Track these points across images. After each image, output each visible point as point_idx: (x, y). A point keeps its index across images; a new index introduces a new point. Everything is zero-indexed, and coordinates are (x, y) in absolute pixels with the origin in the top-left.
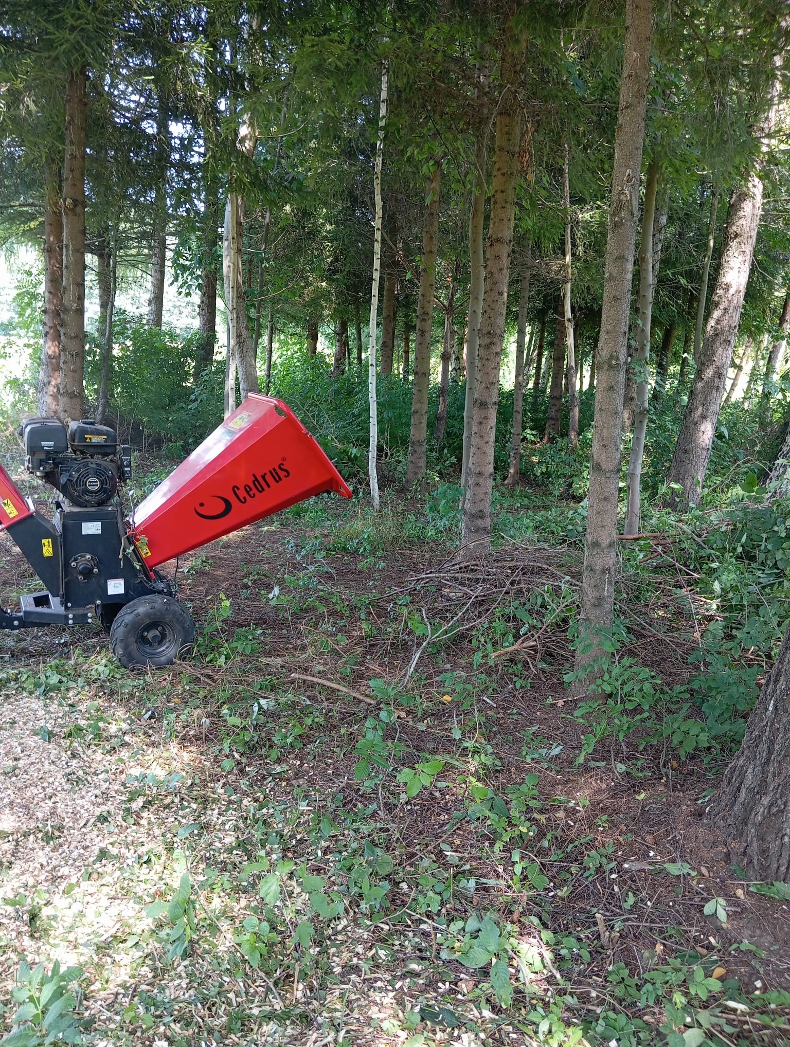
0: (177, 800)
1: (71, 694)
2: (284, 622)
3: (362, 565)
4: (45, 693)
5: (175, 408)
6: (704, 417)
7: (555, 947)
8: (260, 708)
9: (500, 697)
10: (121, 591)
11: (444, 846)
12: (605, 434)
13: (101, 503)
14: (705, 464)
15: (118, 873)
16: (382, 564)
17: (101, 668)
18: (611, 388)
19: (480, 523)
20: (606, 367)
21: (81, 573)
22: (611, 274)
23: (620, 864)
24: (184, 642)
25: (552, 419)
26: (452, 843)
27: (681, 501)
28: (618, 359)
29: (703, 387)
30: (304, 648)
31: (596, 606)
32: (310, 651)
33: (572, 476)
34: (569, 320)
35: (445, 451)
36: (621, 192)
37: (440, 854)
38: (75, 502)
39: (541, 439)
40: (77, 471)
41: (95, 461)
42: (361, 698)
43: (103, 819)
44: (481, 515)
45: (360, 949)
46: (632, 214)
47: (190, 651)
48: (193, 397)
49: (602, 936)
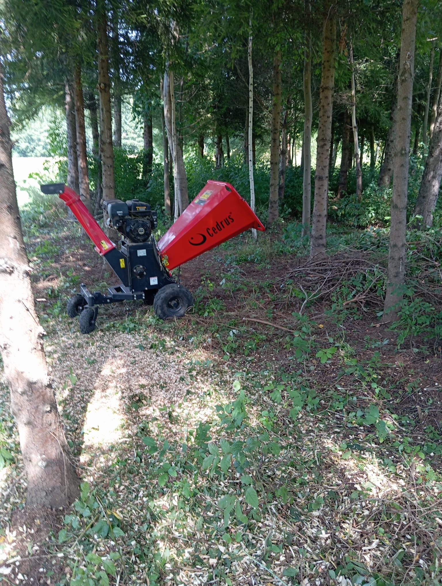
0: (209, 372)
1: (141, 332)
2: (229, 297)
3: (258, 267)
4: (130, 331)
5: (138, 191)
6: (434, 177)
7: (399, 421)
8: (234, 333)
9: (347, 324)
10: (156, 283)
11: (336, 386)
12: (399, 189)
13: (144, 241)
14: (435, 204)
15: (198, 399)
16: (269, 266)
17: (151, 320)
18: (402, 165)
19: (320, 242)
20: (399, 155)
21: (138, 275)
22: (401, 107)
23: (422, 389)
24: (188, 306)
25: (342, 184)
26: (340, 385)
27: (422, 225)
28: (405, 150)
29: (433, 161)
30: (244, 307)
31: (395, 277)
32: (247, 308)
33: (359, 215)
34: (355, 127)
35: (285, 206)
36: (405, 64)
37: (336, 388)
38: (133, 241)
39: (336, 196)
40: (133, 225)
41: (140, 220)
42: (279, 327)
43: (182, 379)
44: (321, 237)
45: (311, 424)
46: (411, 75)
47: (191, 310)
48: (149, 185)
49: (420, 416)
